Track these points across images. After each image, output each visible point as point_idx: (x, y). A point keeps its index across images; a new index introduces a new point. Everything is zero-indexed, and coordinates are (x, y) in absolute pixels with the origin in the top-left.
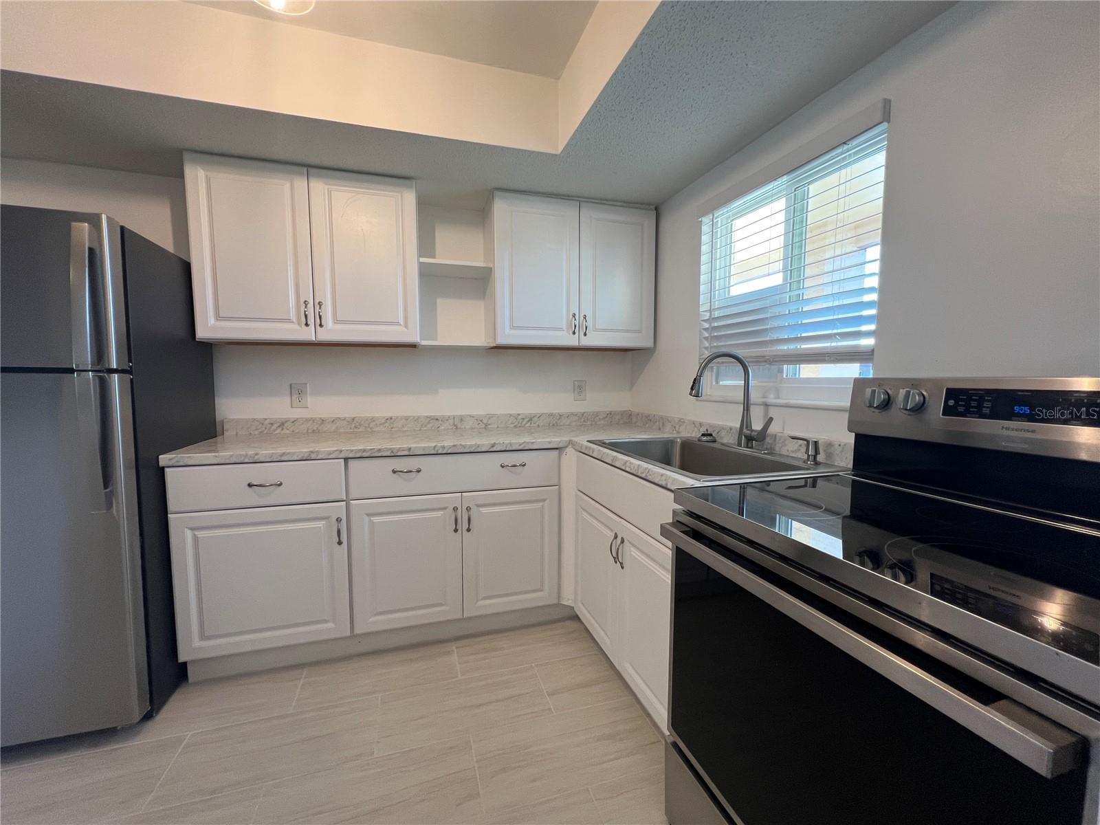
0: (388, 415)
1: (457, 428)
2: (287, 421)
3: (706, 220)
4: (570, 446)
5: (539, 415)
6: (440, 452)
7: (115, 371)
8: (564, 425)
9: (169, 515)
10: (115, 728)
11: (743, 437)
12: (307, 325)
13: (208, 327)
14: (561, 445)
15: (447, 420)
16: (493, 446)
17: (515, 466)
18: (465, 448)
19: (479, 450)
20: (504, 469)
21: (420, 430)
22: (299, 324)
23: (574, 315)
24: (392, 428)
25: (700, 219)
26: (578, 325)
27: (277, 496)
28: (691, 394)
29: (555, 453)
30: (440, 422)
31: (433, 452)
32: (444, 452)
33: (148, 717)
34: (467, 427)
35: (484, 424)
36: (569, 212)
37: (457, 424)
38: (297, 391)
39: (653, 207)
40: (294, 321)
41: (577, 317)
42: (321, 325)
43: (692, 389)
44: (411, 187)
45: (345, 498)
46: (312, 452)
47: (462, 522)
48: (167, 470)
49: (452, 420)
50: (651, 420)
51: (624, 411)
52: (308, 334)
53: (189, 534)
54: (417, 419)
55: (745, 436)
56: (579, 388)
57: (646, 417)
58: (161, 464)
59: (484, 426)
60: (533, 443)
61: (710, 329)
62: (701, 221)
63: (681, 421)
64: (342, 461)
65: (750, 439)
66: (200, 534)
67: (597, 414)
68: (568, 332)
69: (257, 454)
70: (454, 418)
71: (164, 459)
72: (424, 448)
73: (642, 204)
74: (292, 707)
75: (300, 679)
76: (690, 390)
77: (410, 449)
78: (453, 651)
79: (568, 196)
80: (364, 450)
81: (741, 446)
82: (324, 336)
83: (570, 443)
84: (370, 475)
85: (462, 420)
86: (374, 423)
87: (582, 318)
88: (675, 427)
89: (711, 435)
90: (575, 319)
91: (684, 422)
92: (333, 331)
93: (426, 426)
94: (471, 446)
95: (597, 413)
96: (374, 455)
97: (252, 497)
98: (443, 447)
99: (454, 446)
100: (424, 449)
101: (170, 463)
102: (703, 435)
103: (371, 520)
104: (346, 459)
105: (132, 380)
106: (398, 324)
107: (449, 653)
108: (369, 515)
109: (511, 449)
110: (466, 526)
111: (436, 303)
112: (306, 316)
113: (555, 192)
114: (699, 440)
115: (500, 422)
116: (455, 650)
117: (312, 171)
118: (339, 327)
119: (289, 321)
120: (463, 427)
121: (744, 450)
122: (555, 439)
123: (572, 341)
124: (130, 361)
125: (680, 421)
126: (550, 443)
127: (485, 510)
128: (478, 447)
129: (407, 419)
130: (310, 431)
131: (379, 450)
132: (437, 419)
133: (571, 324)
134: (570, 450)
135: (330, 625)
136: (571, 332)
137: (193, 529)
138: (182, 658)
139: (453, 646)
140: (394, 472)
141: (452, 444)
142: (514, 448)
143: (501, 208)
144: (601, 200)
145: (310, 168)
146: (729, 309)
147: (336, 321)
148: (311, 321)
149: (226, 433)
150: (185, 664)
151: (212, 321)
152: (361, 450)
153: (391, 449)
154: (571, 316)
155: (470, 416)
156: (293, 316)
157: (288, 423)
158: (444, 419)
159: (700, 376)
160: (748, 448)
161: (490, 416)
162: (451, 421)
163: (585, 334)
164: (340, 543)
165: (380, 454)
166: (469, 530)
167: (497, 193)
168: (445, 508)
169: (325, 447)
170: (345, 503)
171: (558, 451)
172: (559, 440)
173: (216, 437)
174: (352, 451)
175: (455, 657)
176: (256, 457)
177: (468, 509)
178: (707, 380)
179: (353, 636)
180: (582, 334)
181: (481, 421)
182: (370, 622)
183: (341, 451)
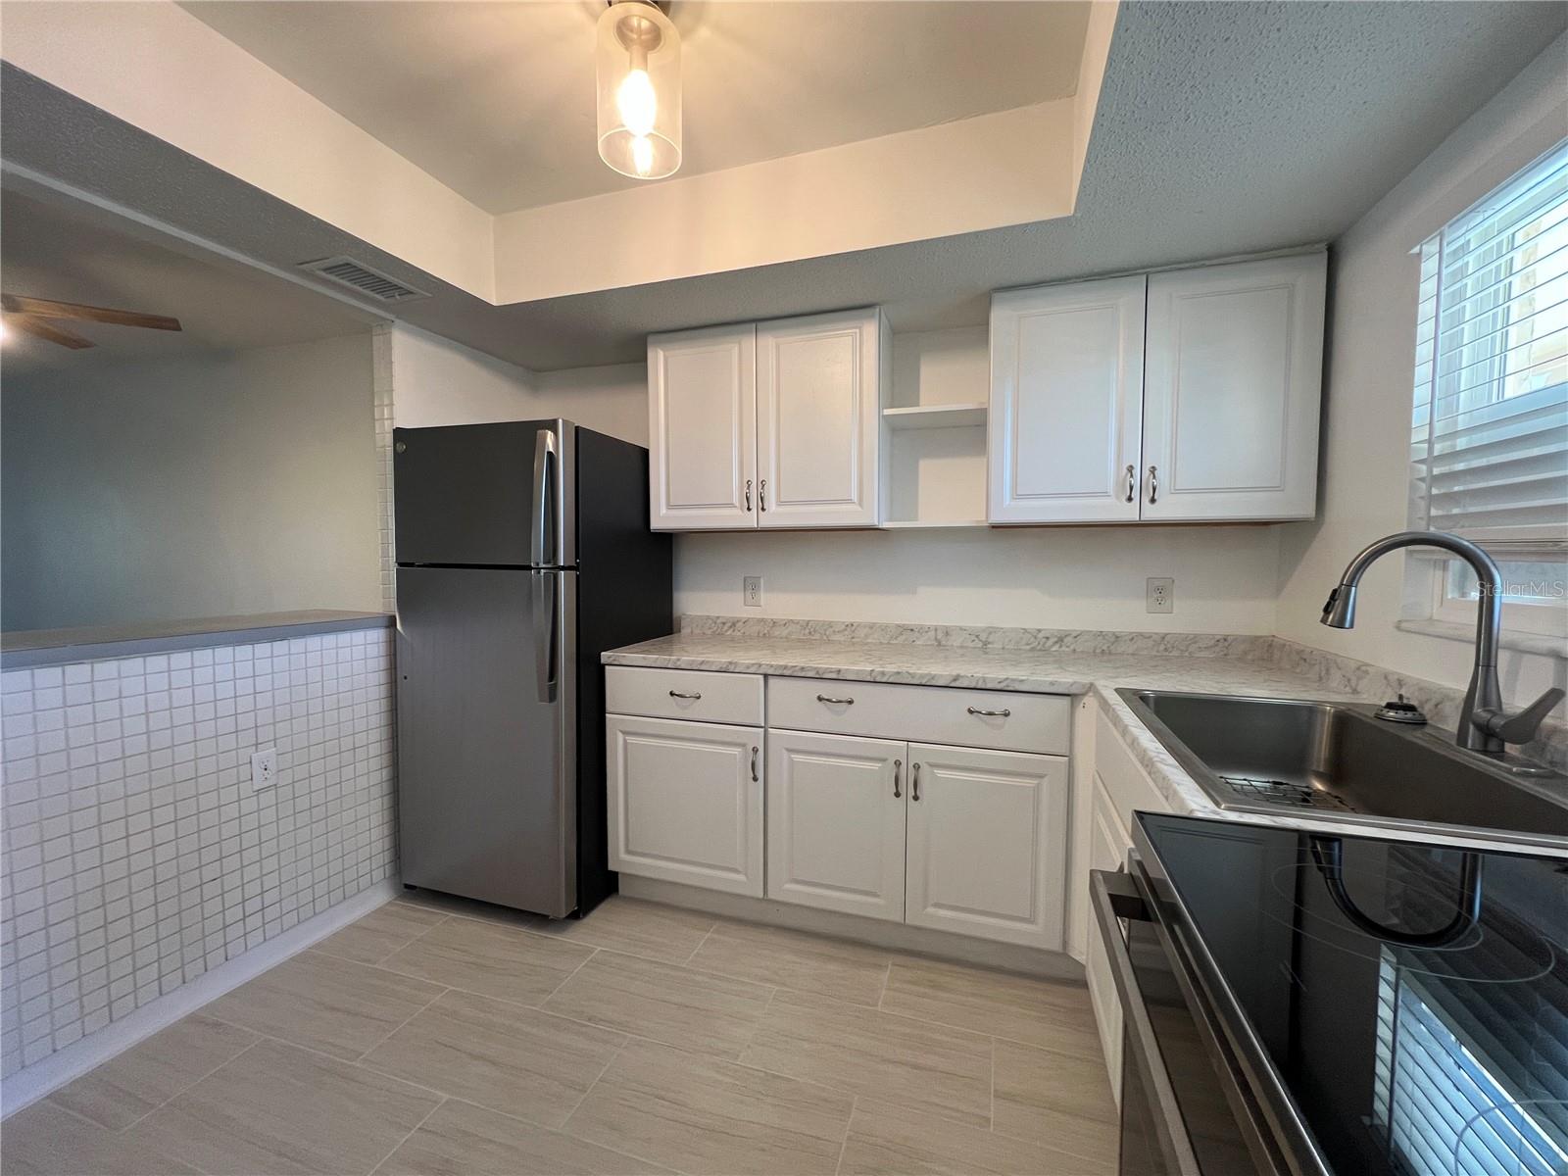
0: (848, 620)
1: (939, 644)
2: (738, 621)
3: (1430, 248)
4: (1091, 694)
5: (1074, 634)
6: (878, 679)
7: (563, 568)
8: (1122, 654)
9: (607, 715)
10: (548, 916)
11: (1471, 727)
12: (749, 509)
13: (663, 517)
14: (1073, 691)
15: (927, 632)
16: (955, 680)
17: (990, 714)
18: (913, 677)
19: (933, 683)
20: (973, 717)
21: (889, 643)
22: (741, 509)
23: (1131, 469)
24: (853, 638)
25: (1416, 250)
26: (1141, 484)
27: (696, 710)
28: (1324, 621)
29: (1066, 701)
30: (917, 634)
31: (869, 679)
32: (884, 680)
33: (576, 916)
34: (955, 644)
35: (983, 643)
36: (1127, 298)
37: (941, 640)
38: (751, 585)
39: (1323, 246)
40: (737, 505)
41: (1137, 472)
42: (763, 509)
43: (1327, 610)
44: (873, 316)
45: (763, 725)
46: (730, 663)
47: (907, 784)
48: (607, 667)
49: (933, 632)
50: (1305, 660)
51: (1257, 638)
52: (749, 521)
53: (620, 737)
54: (884, 628)
55: (1475, 724)
56: (1159, 593)
57: (1299, 652)
58: (603, 661)
59: (980, 645)
60: (1022, 681)
61: (1428, 480)
62: (1419, 254)
63: (1362, 670)
64: (761, 677)
65: (1487, 733)
66: (631, 739)
67: (1195, 639)
68: (1117, 498)
69: (679, 660)
70: (936, 630)
71: (605, 656)
72: (858, 672)
73: (1291, 247)
74: (687, 961)
75: (708, 931)
76: (1322, 614)
77: (839, 671)
78: (887, 967)
79: (1126, 270)
80: (786, 667)
81: (1465, 746)
82: (767, 521)
83: (1091, 687)
84: (793, 700)
85: (947, 634)
86: (831, 630)
87: (1148, 472)
88: (1349, 680)
89: (1411, 708)
90: (1132, 476)
91: (1367, 672)
92: (775, 516)
93: (896, 638)
94: (922, 676)
95: (1196, 636)
96: (795, 674)
97: (672, 707)
98: (883, 674)
99: (898, 673)
100: (857, 674)
101: (609, 662)
102: (1390, 706)
103: (790, 757)
104: (766, 676)
105: (577, 576)
106: (849, 501)
107: (878, 967)
108: (789, 750)
109: (983, 687)
110: (911, 792)
111: (917, 468)
112: (747, 499)
113: (1096, 270)
114: (1379, 717)
115: (1007, 640)
116: (890, 966)
117: (760, 325)
118: (782, 509)
119: (731, 505)
120: (949, 643)
121: (1473, 758)
122: (1066, 679)
123: (1128, 513)
124: (577, 557)
125: (1358, 669)
126: (1052, 684)
127: (941, 773)
128: (933, 678)
129: (872, 626)
130: (761, 635)
131: (803, 669)
132: (912, 630)
133: (1124, 486)
134: (1090, 701)
135: (741, 877)
136: (1124, 498)
137: (624, 733)
138: (611, 867)
139: (889, 960)
140: (820, 699)
141: (895, 670)
142: (989, 686)
143: (1002, 317)
144: (1192, 261)
145: (757, 322)
146: (1485, 434)
147: (780, 503)
148: (753, 506)
149: (683, 631)
150: (616, 874)
151: (663, 511)
152: (781, 666)
153: (816, 668)
154: (1125, 471)
155: (961, 629)
156: (736, 501)
157: (740, 623)
158: (923, 630)
159: (1349, 586)
160: (1485, 752)
161: (992, 630)
162: (932, 634)
163: (1153, 500)
164: (755, 779)
165: (803, 674)
166: (916, 798)
167: (996, 296)
168: (884, 760)
169: (744, 658)
170: (763, 730)
171: (1069, 698)
172: (1071, 681)
173: (672, 634)
174: (772, 666)
175: (885, 976)
176: (679, 663)
177: (917, 767)
178: (1362, 596)
179: (765, 900)
180: (1146, 500)
181: (977, 636)
182: (787, 890)
183: (760, 665)
